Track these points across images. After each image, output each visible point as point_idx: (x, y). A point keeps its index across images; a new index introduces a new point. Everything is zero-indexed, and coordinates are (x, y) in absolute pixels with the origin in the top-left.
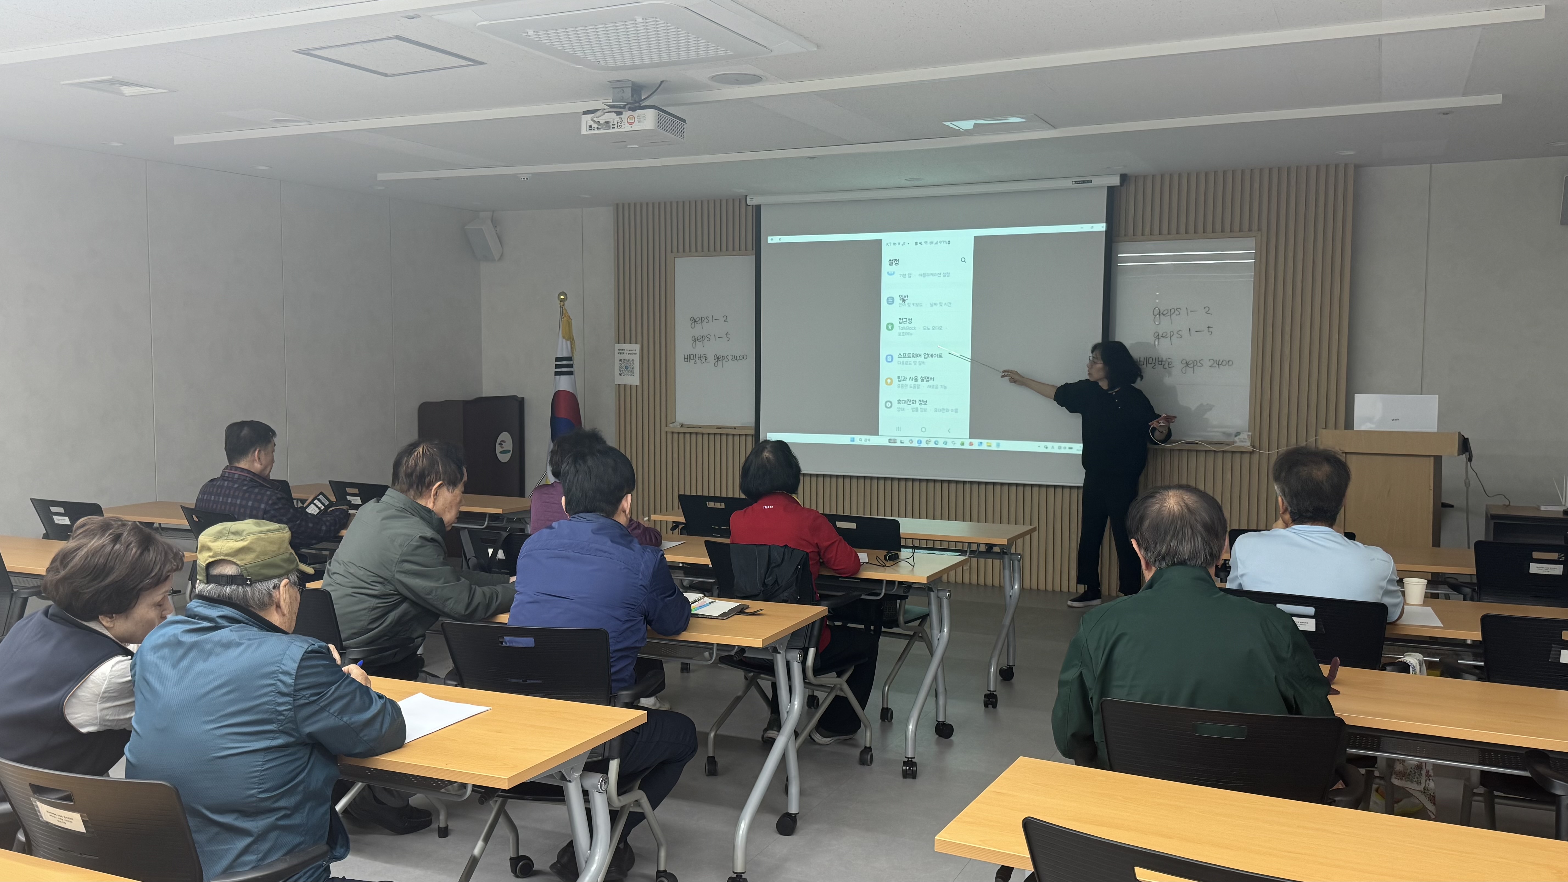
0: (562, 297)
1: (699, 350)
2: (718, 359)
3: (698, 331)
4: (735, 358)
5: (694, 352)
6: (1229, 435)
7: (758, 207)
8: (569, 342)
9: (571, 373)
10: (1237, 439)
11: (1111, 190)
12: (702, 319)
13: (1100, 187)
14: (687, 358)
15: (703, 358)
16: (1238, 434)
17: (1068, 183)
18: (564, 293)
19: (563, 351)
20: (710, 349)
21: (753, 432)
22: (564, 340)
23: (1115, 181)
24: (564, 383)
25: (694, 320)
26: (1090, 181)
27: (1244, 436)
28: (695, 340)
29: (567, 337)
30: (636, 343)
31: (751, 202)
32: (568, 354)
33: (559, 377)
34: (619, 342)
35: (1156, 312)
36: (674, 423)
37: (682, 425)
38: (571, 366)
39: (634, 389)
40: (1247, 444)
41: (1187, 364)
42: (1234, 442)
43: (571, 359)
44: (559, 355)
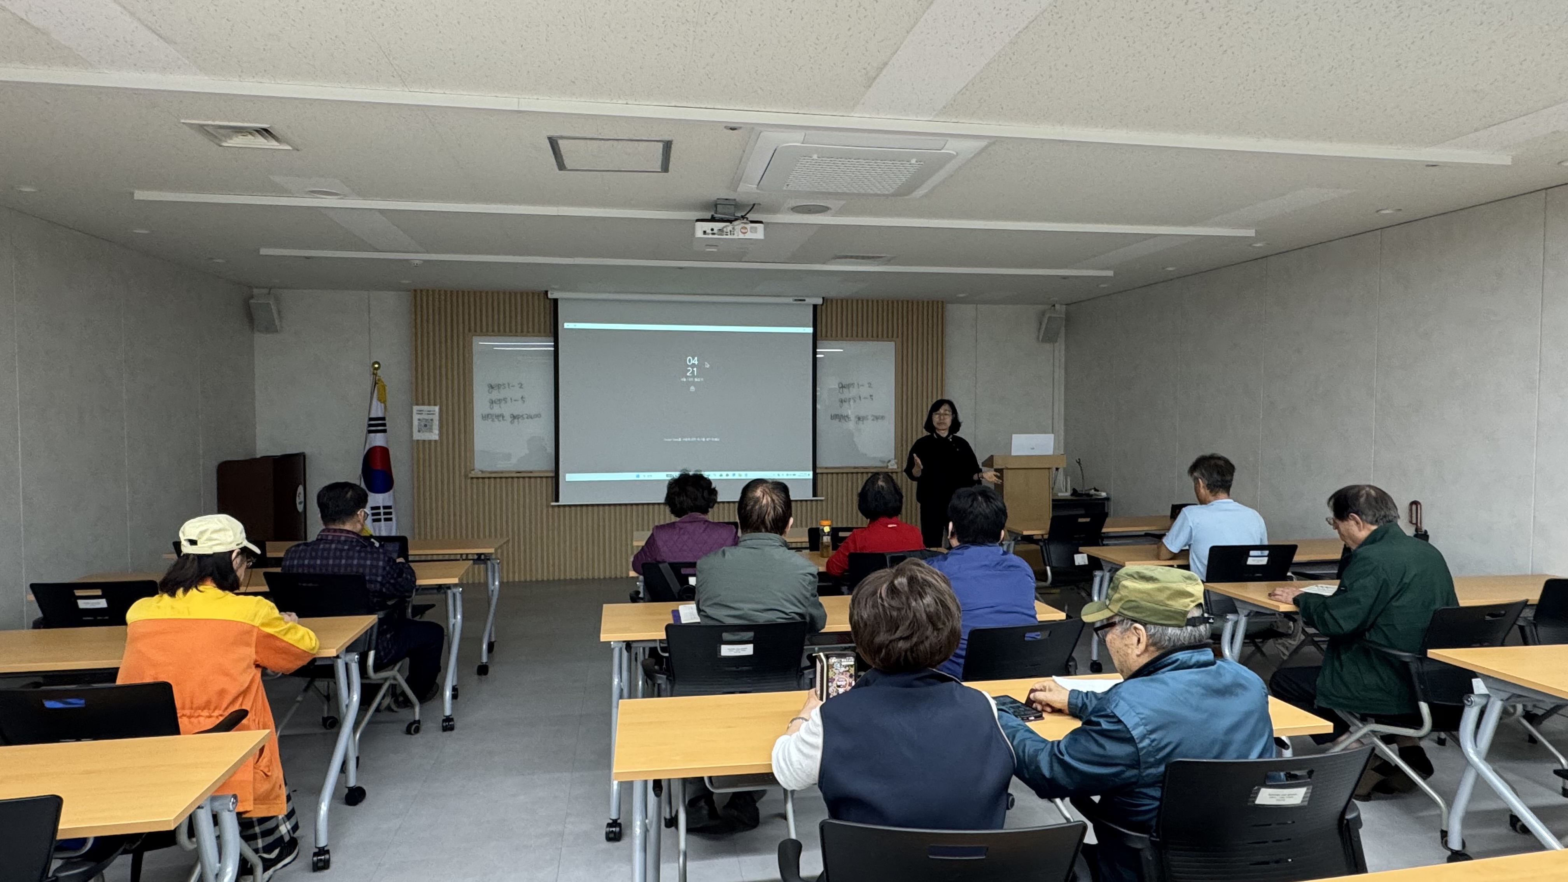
0: (376, 366)
1: (496, 410)
2: (514, 417)
3: (495, 395)
4: (530, 417)
5: (492, 412)
6: (883, 462)
7: (556, 301)
8: (383, 405)
9: (384, 431)
10: (889, 464)
11: (815, 307)
12: (499, 386)
13: (808, 305)
14: (485, 417)
15: (500, 417)
16: (889, 461)
17: (791, 300)
18: (378, 363)
19: (377, 411)
20: (506, 410)
21: (553, 474)
22: (379, 403)
23: (819, 301)
24: (378, 440)
25: (491, 387)
26: (804, 300)
27: (893, 462)
28: (492, 402)
29: (382, 400)
30: (435, 405)
31: (550, 296)
32: (380, 415)
33: (372, 435)
34: (417, 404)
35: (841, 386)
36: (474, 470)
37: (482, 472)
38: (384, 425)
39: (433, 443)
40: (895, 467)
41: (859, 419)
42: (888, 466)
43: (383, 419)
44: (373, 415)
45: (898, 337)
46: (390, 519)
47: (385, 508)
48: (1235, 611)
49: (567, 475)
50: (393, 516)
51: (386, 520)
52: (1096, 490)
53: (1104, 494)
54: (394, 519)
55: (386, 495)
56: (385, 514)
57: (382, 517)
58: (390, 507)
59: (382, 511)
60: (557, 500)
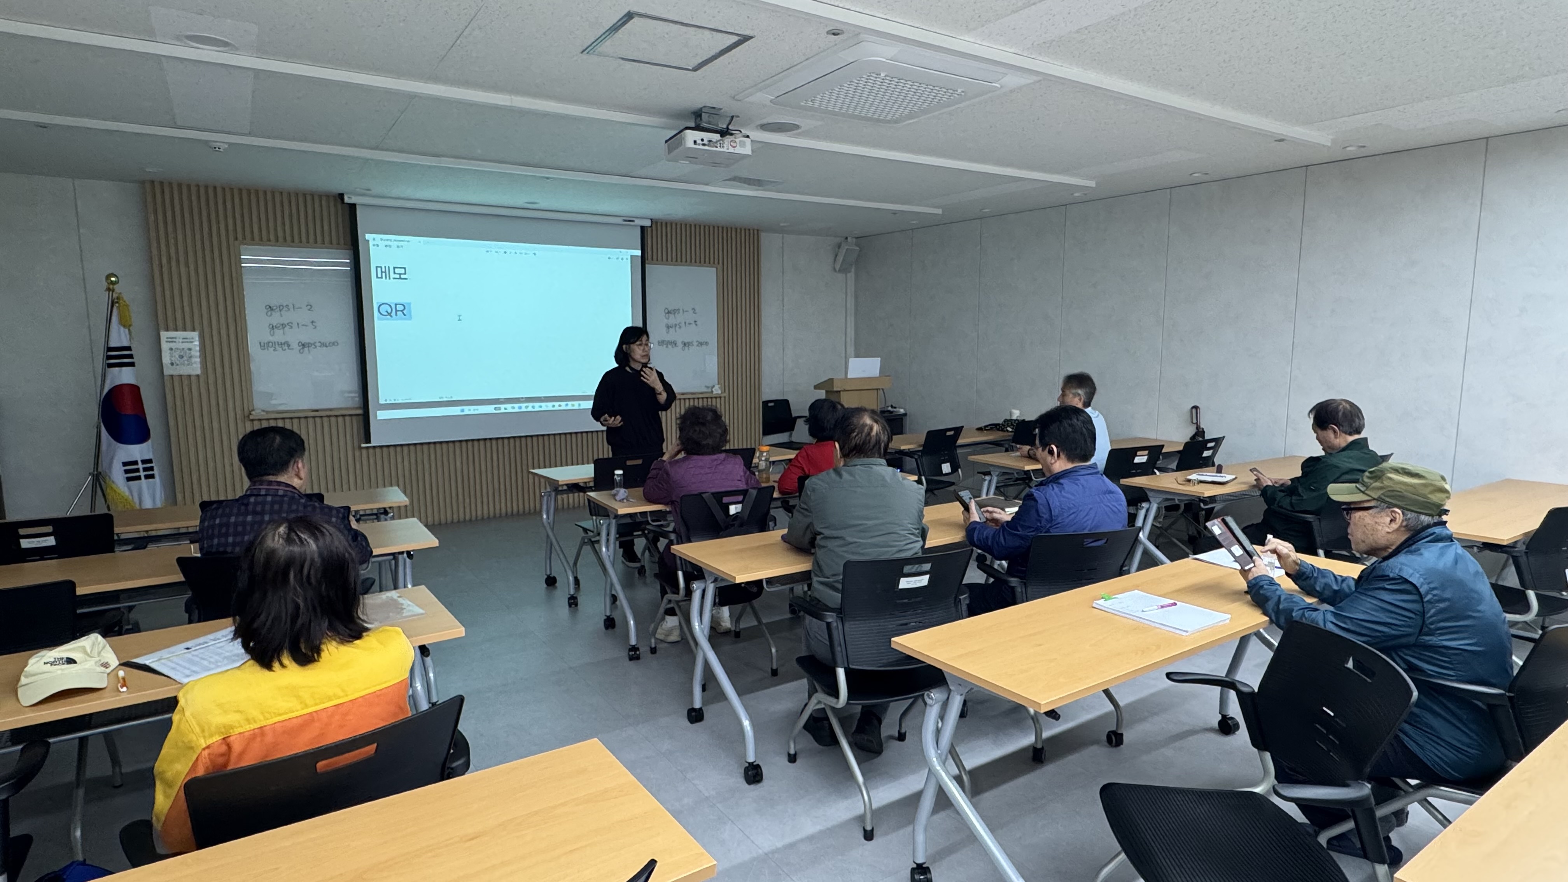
0: (113, 279)
1: (279, 336)
2: (303, 345)
3: (276, 318)
4: (324, 345)
5: (271, 339)
6: (708, 387)
7: (353, 207)
8: (127, 330)
9: (132, 364)
10: (713, 389)
11: (643, 229)
12: (281, 308)
13: (636, 226)
14: (264, 346)
15: (285, 345)
16: (713, 387)
17: (619, 220)
18: (115, 276)
19: (118, 338)
20: (294, 336)
21: (360, 412)
22: (122, 328)
23: (648, 223)
24: (125, 376)
25: (270, 309)
26: (633, 221)
27: (717, 387)
28: (273, 327)
29: (125, 323)
30: (194, 330)
31: (346, 200)
32: (125, 343)
33: (116, 370)
34: (167, 330)
35: (667, 311)
36: (253, 410)
37: (267, 412)
38: (131, 356)
39: (193, 379)
40: (720, 392)
41: (685, 344)
42: (712, 391)
43: (128, 348)
44: (112, 344)
45: (719, 263)
46: (152, 476)
47: (144, 462)
48: (1147, 500)
49: (378, 412)
50: (156, 472)
51: (147, 477)
52: (892, 406)
53: (902, 411)
54: (157, 476)
55: (144, 445)
56: (145, 469)
57: (142, 474)
58: (150, 461)
59: (140, 466)
60: (368, 439)
